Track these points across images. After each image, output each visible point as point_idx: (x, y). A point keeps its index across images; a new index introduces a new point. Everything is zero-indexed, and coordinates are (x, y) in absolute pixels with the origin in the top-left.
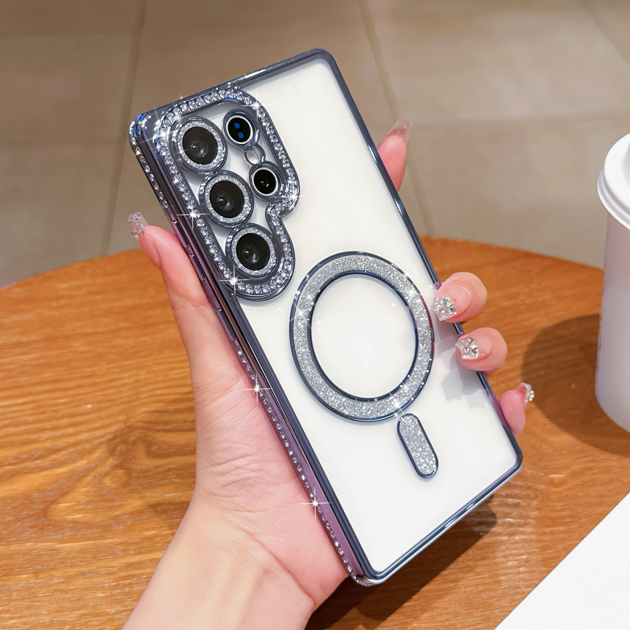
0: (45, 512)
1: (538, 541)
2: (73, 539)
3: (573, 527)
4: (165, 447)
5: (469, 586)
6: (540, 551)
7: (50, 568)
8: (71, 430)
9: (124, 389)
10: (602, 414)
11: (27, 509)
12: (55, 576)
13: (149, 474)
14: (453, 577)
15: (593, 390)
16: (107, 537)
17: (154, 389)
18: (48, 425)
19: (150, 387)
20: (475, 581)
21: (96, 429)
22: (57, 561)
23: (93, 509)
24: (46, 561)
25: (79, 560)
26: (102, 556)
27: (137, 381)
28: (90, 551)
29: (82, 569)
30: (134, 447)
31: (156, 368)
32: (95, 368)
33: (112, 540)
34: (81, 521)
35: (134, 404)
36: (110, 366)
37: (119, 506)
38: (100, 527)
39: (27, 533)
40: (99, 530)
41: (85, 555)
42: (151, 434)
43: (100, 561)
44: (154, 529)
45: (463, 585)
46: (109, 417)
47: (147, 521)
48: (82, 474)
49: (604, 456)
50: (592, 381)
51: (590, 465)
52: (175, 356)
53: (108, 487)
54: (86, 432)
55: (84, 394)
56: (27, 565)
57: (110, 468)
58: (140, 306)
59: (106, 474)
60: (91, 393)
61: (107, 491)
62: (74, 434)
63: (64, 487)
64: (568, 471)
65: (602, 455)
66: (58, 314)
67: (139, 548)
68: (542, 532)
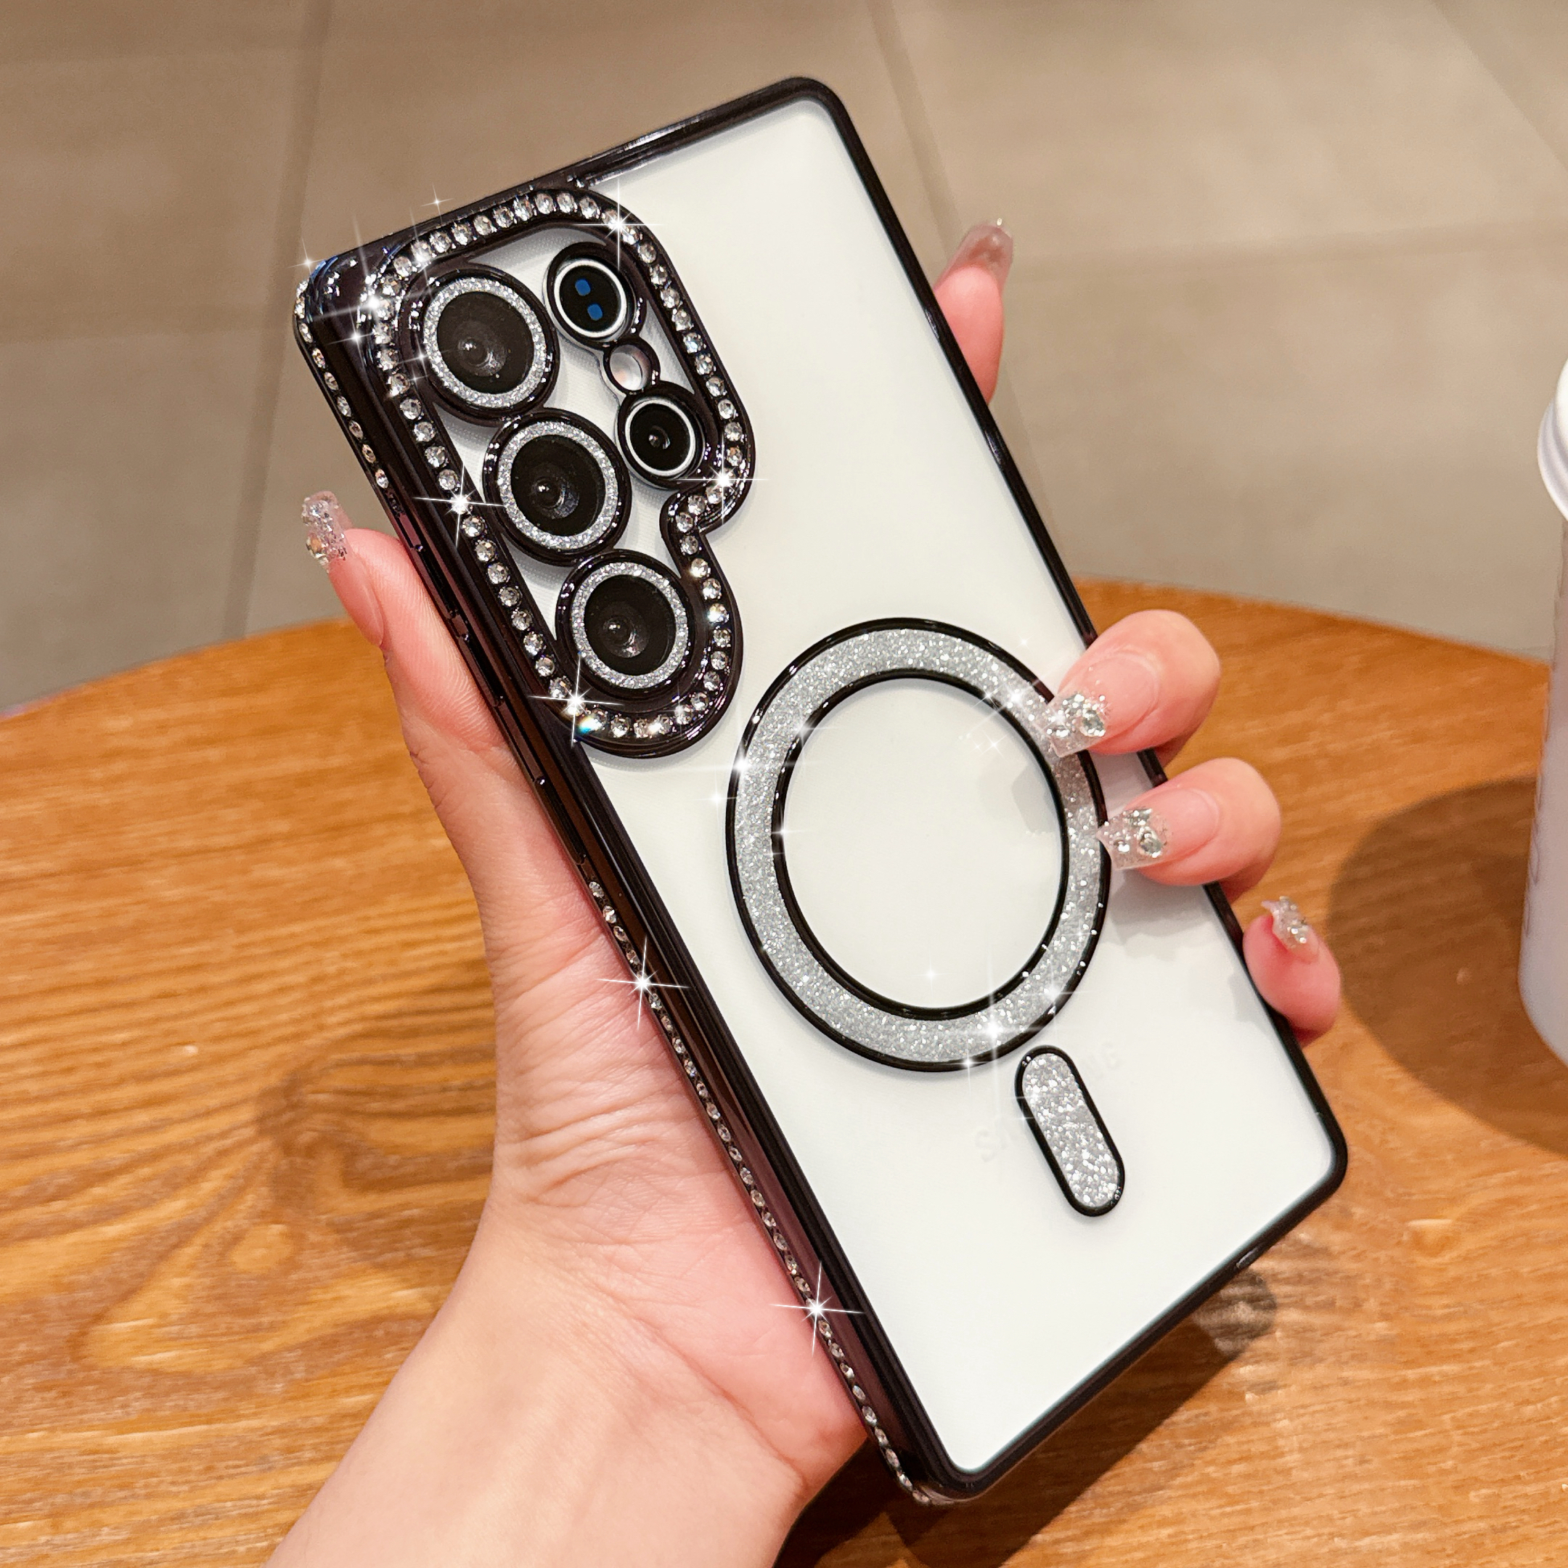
0: (76, 1345)
1: (1389, 1406)
2: (148, 1421)
4: (393, 1159)
5: (1210, 1536)
7: (89, 1501)
8: (142, 1118)
9: (283, 1000)
11: (29, 1340)
12: (106, 1525)
14: (1166, 1511)
15: (1516, 987)
16: (242, 1412)
17: (361, 1002)
18: (82, 1104)
19: (352, 995)
20: (1226, 1521)
21: (208, 1113)
22: (108, 1483)
23: (203, 1336)
24: (79, 1483)
26: (227, 1467)
27: (316, 980)
28: (194, 1454)
29: (177, 1505)
30: (311, 1162)
31: (367, 944)
32: (206, 946)
33: (255, 1423)
34: (169, 1370)
36: (244, 939)
37: (272, 1327)
38: (223, 1385)
39: (30, 1406)
40: (221, 1395)
41: (185, 1464)
42: (354, 1123)
43: (223, 1482)
44: (365, 1387)
45: (1192, 1532)
46: (243, 1079)
47: (347, 1368)
48: (174, 1240)
49: (1553, 1165)
50: (1514, 959)
51: (1518, 1191)
52: (416, 910)
53: (245, 1272)
54: (181, 1121)
55: (176, 1017)
56: (29, 1495)
57: (246, 1221)
58: (321, 776)
59: (236, 1239)
60: (194, 1013)
61: (240, 1286)
62: (152, 1129)
63: (124, 1276)
64: (1461, 1210)
65: (1547, 1165)
66: (107, 801)
67: (328, 1444)
68: (1397, 1379)
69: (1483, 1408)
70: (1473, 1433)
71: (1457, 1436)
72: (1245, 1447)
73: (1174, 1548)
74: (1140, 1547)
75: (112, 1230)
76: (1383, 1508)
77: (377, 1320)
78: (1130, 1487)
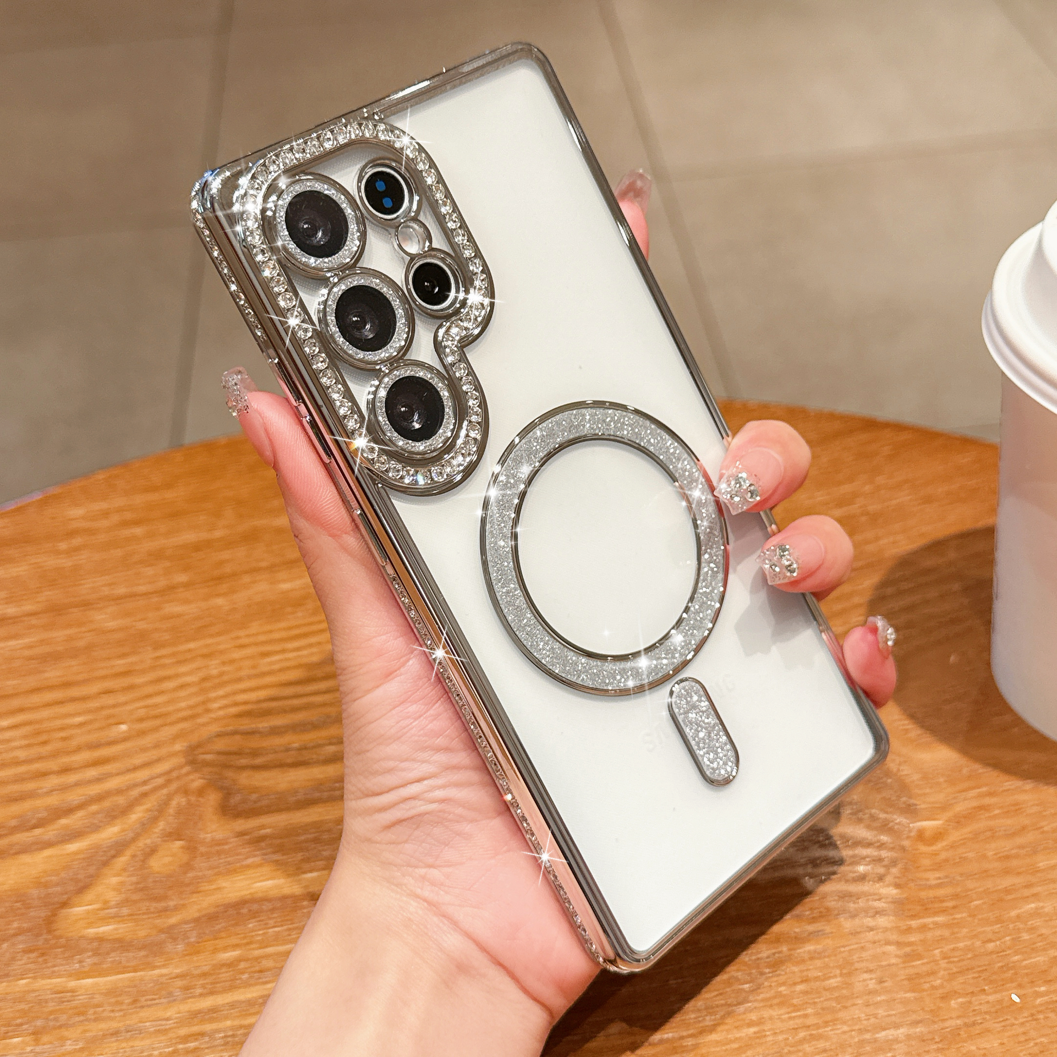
0: (49, 922)
1: (898, 944)
2: (96, 971)
3: (958, 916)
4: (254, 797)
5: (782, 1032)
6: (904, 962)
7: (58, 1024)
8: (92, 773)
9: (183, 693)
10: (1004, 707)
11: (20, 919)
12: (70, 1039)
13: (226, 847)
14: (753, 1017)
15: (988, 664)
16: (156, 964)
17: (235, 693)
18: (52, 765)
19: (228, 689)
20: (791, 1022)
21: (135, 769)
23: (131, 915)
24: (51, 1013)
25: (110, 1008)
26: (147, 1000)
27: (204, 679)
28: (126, 992)
29: (114, 1025)
30: (200, 799)
31: (237, 655)
32: (133, 659)
33: (164, 971)
34: (111, 938)
35: (200, 720)
36: (158, 653)
37: (176, 908)
38: (144, 947)
39: (20, 963)
40: (143, 953)
41: (119, 999)
42: (230, 774)
43: (145, 1009)
44: (236, 946)
45: (769, 1030)
46: (157, 746)
47: (223, 935)
48: (113, 852)
49: (1012, 783)
50: (986, 648)
51: (987, 801)
52: (271, 632)
53: (158, 873)
54: (118, 774)
55: (114, 706)
56: (19, 1021)
57: (159, 839)
58: (208, 544)
59: (152, 851)
60: (126, 703)
61: (155, 882)
62: (99, 780)
63: (80, 876)
64: (949, 814)
65: (1007, 784)
66: (70, 564)
67: (212, 983)
68: (905, 927)
69: (961, 945)
70: (954, 962)
71: (943, 964)
72: (805, 973)
73: (758, 1041)
74: (736, 1040)
75: (73, 847)
76: (894, 1012)
77: (243, 902)
78: (729, 1001)
